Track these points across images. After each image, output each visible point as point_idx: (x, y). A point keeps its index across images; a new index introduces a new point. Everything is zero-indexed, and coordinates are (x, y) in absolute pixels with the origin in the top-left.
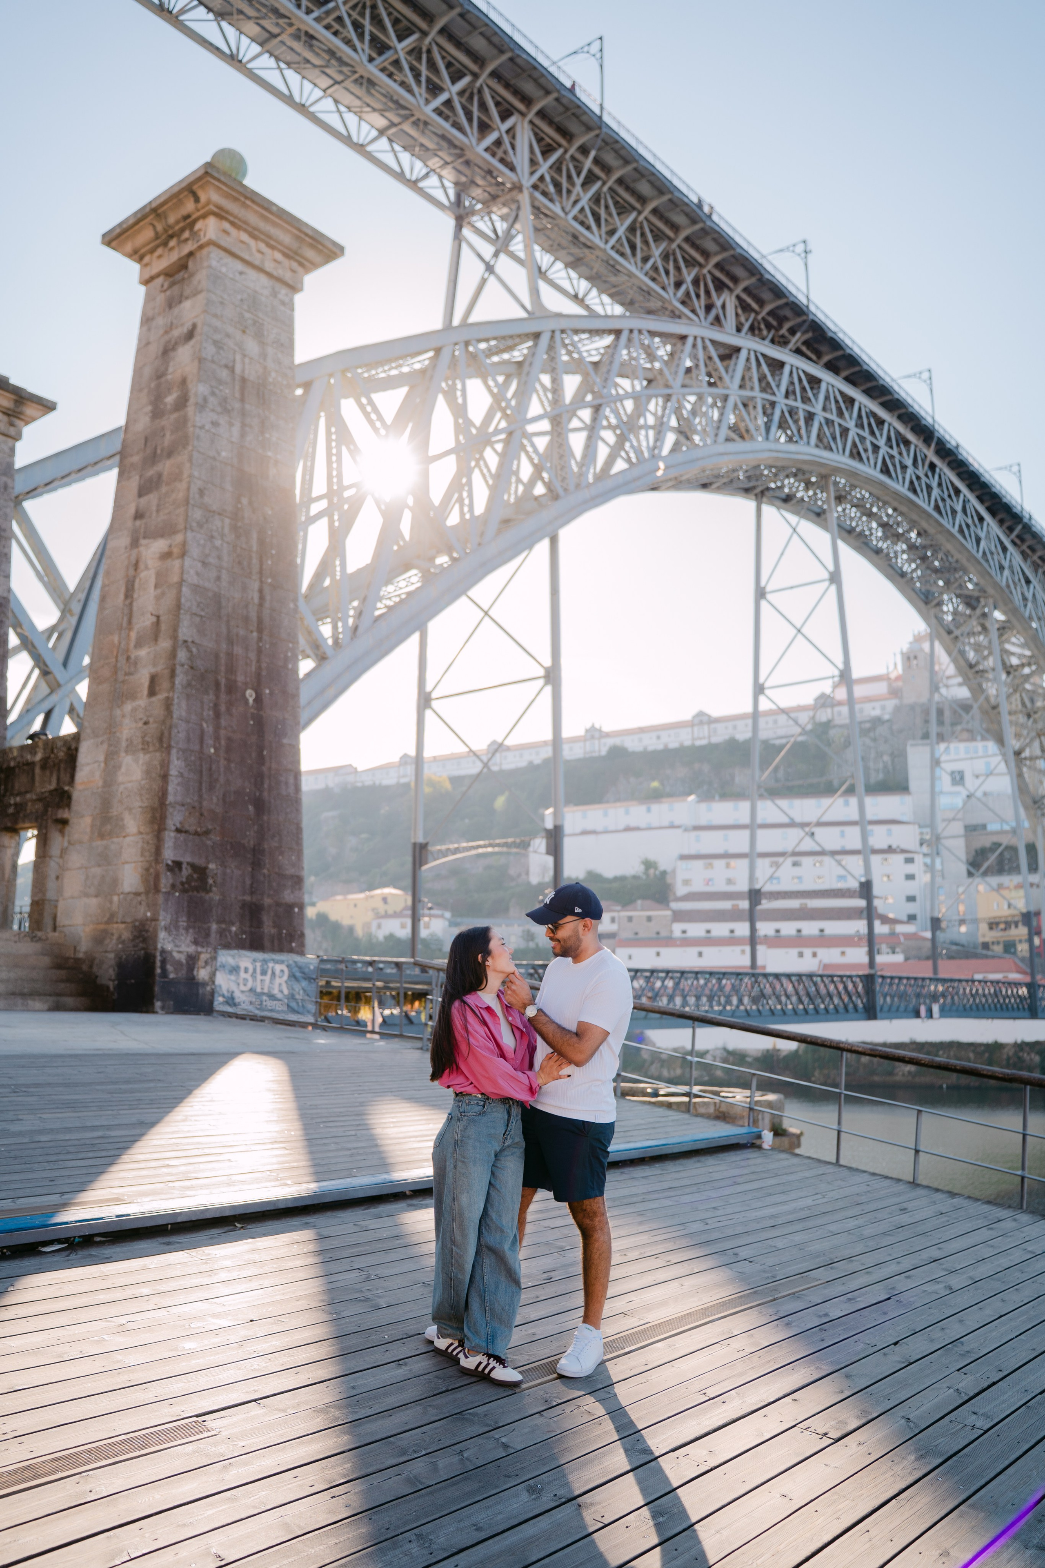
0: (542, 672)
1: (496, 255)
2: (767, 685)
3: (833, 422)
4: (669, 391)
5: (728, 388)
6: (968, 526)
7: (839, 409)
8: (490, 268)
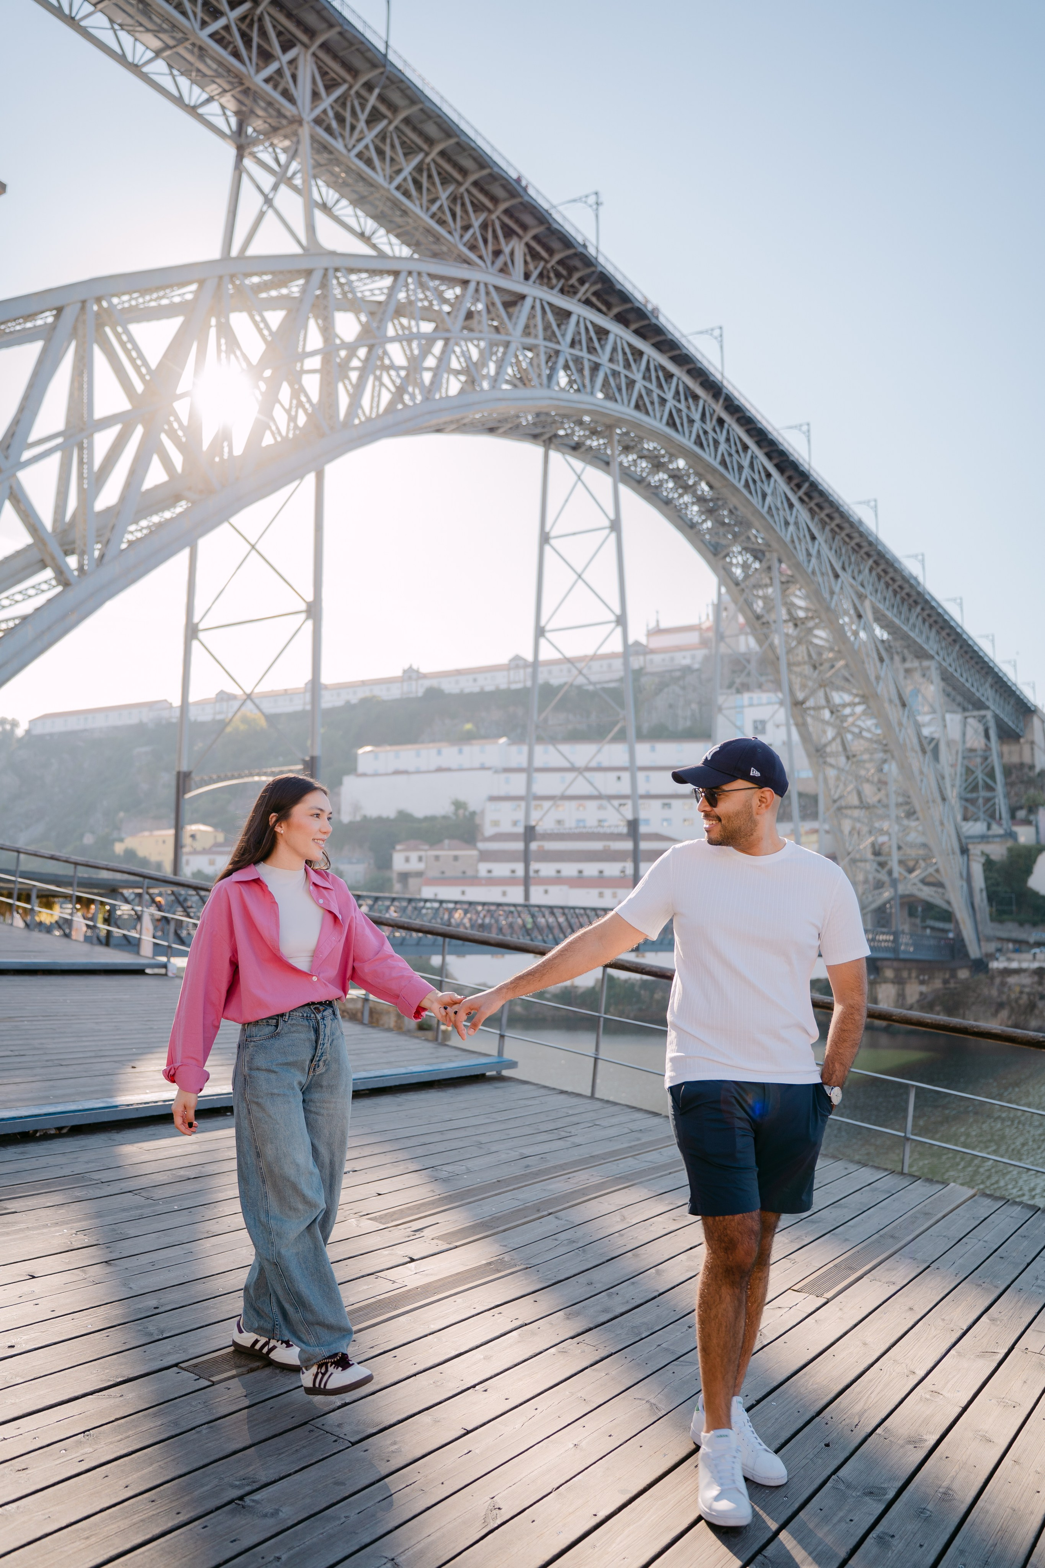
0: (303, 607)
1: (275, 188)
2: (548, 628)
3: (619, 373)
4: (447, 335)
5: (510, 335)
6: (754, 481)
7: (626, 360)
8: (268, 201)
